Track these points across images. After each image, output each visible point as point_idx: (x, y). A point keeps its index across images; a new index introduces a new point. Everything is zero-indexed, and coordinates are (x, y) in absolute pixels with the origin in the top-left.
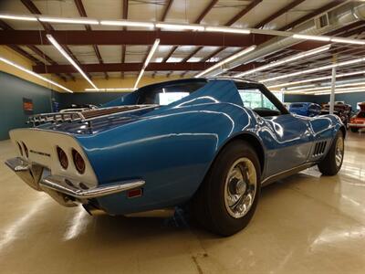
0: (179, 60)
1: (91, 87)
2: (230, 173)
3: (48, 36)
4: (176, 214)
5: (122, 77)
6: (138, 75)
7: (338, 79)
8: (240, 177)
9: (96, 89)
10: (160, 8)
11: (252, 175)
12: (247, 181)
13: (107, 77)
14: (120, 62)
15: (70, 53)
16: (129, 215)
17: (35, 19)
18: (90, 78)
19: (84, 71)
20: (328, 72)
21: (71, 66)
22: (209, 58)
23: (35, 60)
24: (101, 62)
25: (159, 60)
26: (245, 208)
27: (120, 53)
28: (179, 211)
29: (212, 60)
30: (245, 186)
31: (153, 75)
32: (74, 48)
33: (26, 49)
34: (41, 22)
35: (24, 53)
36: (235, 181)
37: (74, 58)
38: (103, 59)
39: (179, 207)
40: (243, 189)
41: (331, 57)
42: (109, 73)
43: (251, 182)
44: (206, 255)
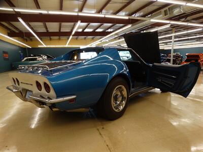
0: (91, 30)
1: (42, 45)
2: (114, 92)
3: (18, 18)
4: (89, 111)
5: (59, 39)
6: (68, 38)
7: (175, 41)
8: (119, 94)
9: (45, 46)
10: (80, 3)
11: (125, 93)
12: (122, 95)
13: (51, 39)
14: (58, 31)
15: (29, 26)
16: (68, 111)
17: (12, 10)
18: (41, 39)
19: (38, 36)
20: (170, 38)
21: (30, 33)
22: (108, 29)
23: (10, 29)
24: (48, 31)
25: (80, 30)
26: (121, 108)
27: (58, 27)
28: (91, 110)
29: (109, 30)
30: (121, 97)
31: (77, 38)
32: (32, 24)
33: (4, 23)
34: (15, 11)
35: (3, 26)
36: (117, 95)
37: (32, 28)
38: (49, 29)
39: (91, 108)
40: (120, 99)
41: (172, 30)
42: (52, 37)
43: (124, 96)
44: (103, 128)
